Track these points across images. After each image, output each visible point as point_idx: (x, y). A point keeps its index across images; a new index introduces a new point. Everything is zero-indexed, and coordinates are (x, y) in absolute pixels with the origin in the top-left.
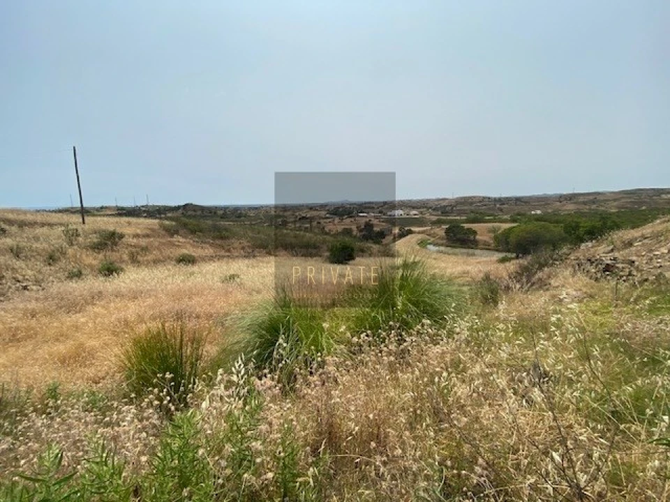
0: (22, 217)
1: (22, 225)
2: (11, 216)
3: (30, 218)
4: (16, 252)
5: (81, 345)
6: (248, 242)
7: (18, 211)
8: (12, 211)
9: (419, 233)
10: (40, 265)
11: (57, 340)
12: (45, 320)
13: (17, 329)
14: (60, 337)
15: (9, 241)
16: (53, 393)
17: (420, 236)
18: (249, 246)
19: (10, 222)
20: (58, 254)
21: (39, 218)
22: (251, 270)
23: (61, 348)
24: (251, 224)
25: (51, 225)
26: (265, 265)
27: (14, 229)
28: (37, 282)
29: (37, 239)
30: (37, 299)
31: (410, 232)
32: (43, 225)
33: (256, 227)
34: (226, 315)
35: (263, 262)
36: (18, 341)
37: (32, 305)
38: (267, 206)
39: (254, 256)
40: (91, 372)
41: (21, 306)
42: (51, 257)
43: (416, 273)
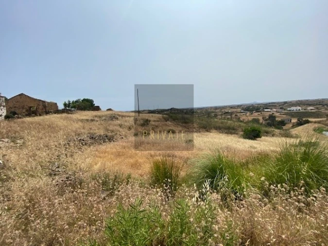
0: (122, 114)
1: (123, 116)
2: (120, 114)
3: (125, 114)
4: (121, 126)
5: (137, 161)
6: (197, 125)
7: (122, 112)
8: (120, 112)
9: (315, 122)
10: (126, 130)
11: (130, 157)
12: (127, 150)
13: (120, 152)
14: (131, 157)
15: (118, 122)
16: (129, 177)
17: (316, 125)
18: (197, 127)
19: (119, 115)
20: (131, 127)
21: (127, 114)
22: (199, 139)
23: (132, 161)
24: (198, 116)
25: (130, 117)
26: (205, 136)
27: (120, 118)
28: (126, 136)
29: (126, 121)
30: (125, 142)
31: (307, 122)
32: (128, 116)
33: (201, 118)
34: (188, 158)
35: (204, 135)
36: (120, 156)
37: (124, 144)
38: (206, 108)
39: (200, 132)
40: (140, 172)
41: (121, 144)
42: (130, 128)
43: (317, 151)
